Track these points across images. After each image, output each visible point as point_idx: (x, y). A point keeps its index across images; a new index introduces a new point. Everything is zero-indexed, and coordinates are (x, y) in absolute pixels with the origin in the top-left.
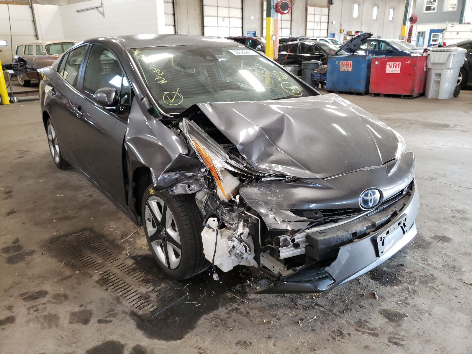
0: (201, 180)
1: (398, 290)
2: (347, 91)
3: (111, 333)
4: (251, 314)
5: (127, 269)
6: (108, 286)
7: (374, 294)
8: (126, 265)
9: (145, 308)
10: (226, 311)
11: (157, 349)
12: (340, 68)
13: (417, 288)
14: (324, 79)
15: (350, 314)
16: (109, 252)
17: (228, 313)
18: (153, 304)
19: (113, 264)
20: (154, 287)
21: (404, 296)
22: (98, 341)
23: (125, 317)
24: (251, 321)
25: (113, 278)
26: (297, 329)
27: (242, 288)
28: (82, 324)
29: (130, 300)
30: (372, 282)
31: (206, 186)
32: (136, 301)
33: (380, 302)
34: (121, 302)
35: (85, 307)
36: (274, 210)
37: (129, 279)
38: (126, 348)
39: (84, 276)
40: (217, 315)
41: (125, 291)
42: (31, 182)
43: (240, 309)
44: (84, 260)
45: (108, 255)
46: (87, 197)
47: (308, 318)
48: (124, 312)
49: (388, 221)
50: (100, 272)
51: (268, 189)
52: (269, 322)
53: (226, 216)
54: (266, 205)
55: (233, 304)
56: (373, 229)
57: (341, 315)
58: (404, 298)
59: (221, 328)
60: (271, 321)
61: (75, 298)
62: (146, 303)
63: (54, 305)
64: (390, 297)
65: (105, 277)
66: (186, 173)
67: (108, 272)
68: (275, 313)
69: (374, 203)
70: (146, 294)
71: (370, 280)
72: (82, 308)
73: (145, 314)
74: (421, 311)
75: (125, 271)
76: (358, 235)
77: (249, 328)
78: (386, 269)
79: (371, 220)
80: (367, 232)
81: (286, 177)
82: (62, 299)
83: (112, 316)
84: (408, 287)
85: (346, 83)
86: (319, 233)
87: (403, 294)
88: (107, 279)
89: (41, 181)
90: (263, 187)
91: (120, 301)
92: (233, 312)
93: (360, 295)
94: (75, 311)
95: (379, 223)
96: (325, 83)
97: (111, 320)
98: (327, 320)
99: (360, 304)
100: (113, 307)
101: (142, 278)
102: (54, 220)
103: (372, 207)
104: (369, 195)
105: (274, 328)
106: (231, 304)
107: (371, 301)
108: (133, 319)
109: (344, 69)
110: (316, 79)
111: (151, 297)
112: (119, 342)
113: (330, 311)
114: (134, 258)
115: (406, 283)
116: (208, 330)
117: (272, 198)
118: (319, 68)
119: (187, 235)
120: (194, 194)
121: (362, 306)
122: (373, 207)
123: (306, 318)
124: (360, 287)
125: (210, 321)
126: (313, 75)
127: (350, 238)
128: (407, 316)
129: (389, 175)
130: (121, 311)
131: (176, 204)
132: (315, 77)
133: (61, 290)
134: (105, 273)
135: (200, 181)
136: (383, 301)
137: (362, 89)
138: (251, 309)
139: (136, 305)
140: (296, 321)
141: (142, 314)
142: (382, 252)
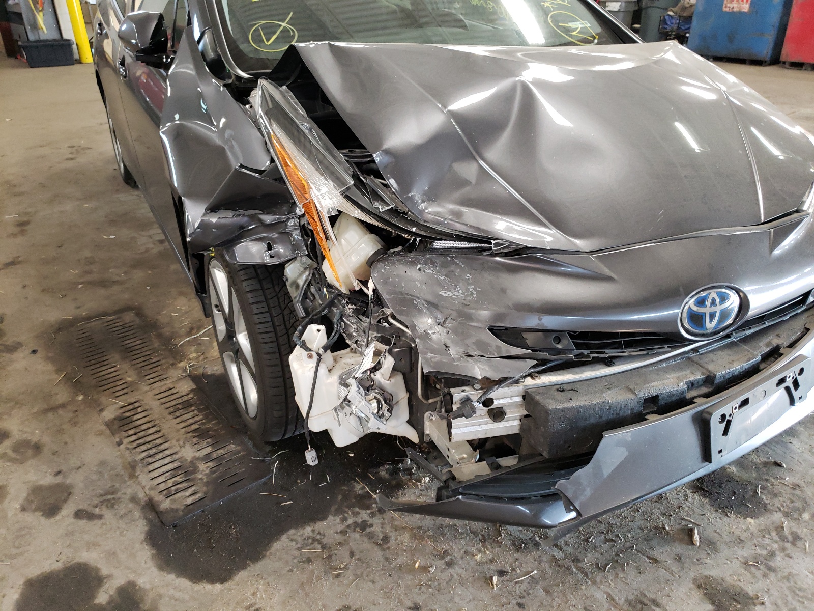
0: (294, 235)
1: (753, 529)
2: (733, 56)
3: (91, 546)
4: (391, 542)
5: (174, 403)
6: (125, 434)
7: (691, 531)
8: (176, 393)
9: (178, 495)
10: (340, 527)
11: (167, 599)
12: (724, 5)
13: (805, 530)
14: (686, 29)
15: (621, 575)
16: (154, 361)
17: (343, 532)
18: (198, 488)
19: (153, 387)
20: (213, 448)
21: (768, 548)
22: (57, 561)
23: (130, 511)
24: (387, 559)
25: (140, 419)
26: (484, 595)
27: (391, 474)
28: (42, 515)
29: (155, 474)
30: (694, 499)
31: (304, 251)
32: (166, 477)
33: (702, 555)
34: (137, 474)
35: (64, 476)
36: (450, 324)
37: (171, 426)
38: (107, 585)
39: (88, 409)
40: (319, 533)
41: (151, 452)
42: (69, 206)
43: (371, 526)
44: (103, 373)
45: (151, 366)
46: (154, 244)
47: (519, 571)
48: (134, 499)
49: (753, 371)
50: (121, 404)
51: (445, 271)
52: (425, 569)
53: (351, 322)
54: (432, 308)
55: (361, 511)
56: (704, 390)
57: (599, 577)
58: (764, 553)
59: (317, 567)
60: (431, 566)
61: (55, 453)
62: (185, 485)
63: (8, 464)
64: (732, 544)
65: (128, 414)
66: (261, 214)
67: (137, 405)
68: (446, 547)
69: (720, 321)
70: (191, 462)
71: (689, 492)
72: (59, 479)
73: (172, 509)
74: (801, 594)
75: (168, 405)
76: (661, 403)
77: (377, 578)
78: (735, 470)
79: (705, 365)
80: (689, 395)
81: (491, 244)
82: (30, 452)
83: (107, 506)
84: (783, 523)
85: (731, 39)
86: (558, 390)
87: (767, 541)
88: (128, 420)
89: (87, 205)
90: (433, 263)
91: (135, 472)
92: (354, 531)
93: (656, 528)
94: (41, 483)
95: (725, 377)
96: (687, 38)
97: (102, 513)
98: (562, 583)
99: (651, 553)
100: (117, 485)
101: (196, 426)
102: (79, 285)
103: (711, 333)
104: (708, 302)
105: (433, 586)
106: (357, 509)
107: (679, 548)
108: (146, 518)
109: (733, 8)
110: (669, 28)
111: (199, 471)
112: (97, 570)
113: (573, 561)
114: (195, 378)
115: (779, 513)
116: (288, 568)
117: (450, 294)
118: (679, 5)
119: (264, 356)
120: (281, 267)
121: (656, 561)
122: (715, 333)
123: (513, 570)
124: (659, 509)
125: (299, 546)
126: (663, 22)
127: (638, 408)
128: (763, 604)
129: (777, 252)
130: (128, 497)
131: (245, 284)
132: (667, 24)
133: (35, 433)
134: (129, 405)
135: (292, 235)
136: (709, 552)
137: (765, 50)
138: (396, 530)
139: (162, 486)
140: (488, 576)
141: (167, 509)
142: (720, 452)
